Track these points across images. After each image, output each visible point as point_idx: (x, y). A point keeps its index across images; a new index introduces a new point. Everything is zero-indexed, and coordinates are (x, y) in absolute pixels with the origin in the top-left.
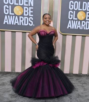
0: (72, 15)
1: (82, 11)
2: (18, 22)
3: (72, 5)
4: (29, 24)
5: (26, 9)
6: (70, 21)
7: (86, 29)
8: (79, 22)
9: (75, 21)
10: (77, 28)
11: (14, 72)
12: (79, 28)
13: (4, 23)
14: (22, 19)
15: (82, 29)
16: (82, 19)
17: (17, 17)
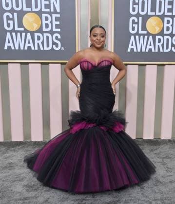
0: (135, 26)
1: (155, 15)
2: (31, 45)
3: (135, 6)
4: (54, 46)
5: (47, 19)
6: (132, 37)
7: (164, 51)
8: (151, 37)
9: (142, 37)
10: (147, 51)
11: (28, 141)
12: (150, 50)
13: (6, 48)
14: (39, 38)
15: (157, 51)
16: (156, 32)
17: (29, 34)
